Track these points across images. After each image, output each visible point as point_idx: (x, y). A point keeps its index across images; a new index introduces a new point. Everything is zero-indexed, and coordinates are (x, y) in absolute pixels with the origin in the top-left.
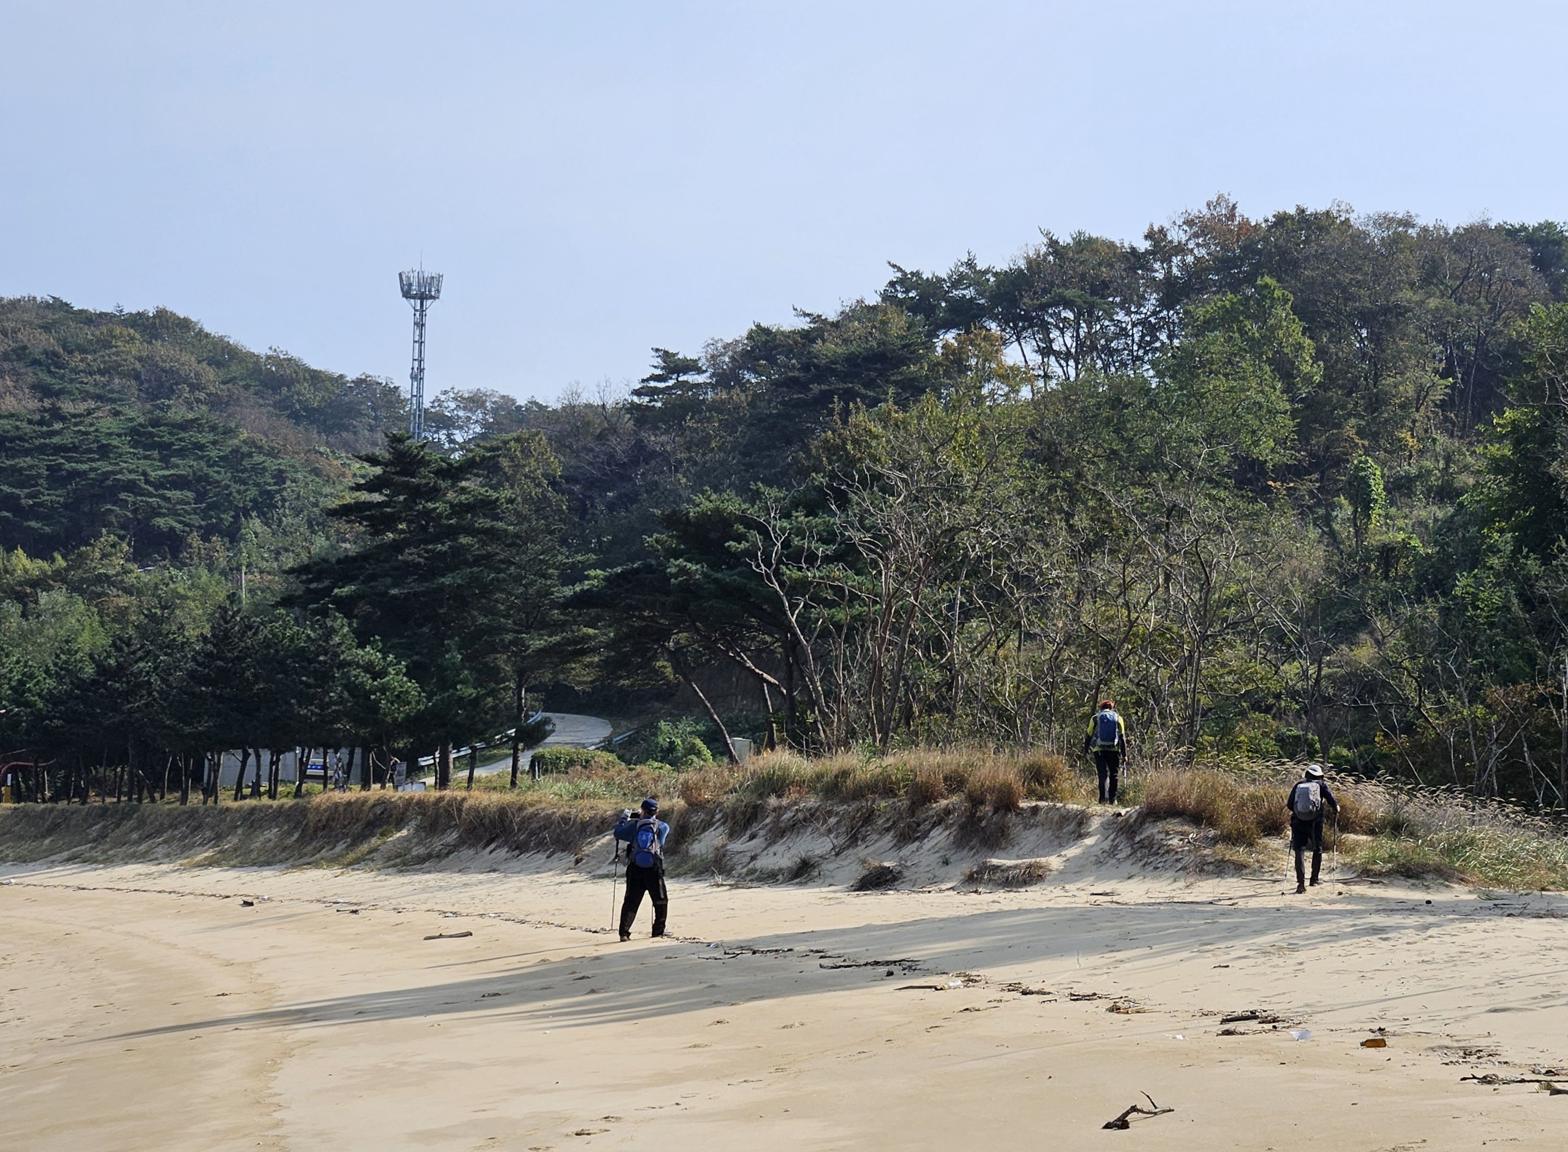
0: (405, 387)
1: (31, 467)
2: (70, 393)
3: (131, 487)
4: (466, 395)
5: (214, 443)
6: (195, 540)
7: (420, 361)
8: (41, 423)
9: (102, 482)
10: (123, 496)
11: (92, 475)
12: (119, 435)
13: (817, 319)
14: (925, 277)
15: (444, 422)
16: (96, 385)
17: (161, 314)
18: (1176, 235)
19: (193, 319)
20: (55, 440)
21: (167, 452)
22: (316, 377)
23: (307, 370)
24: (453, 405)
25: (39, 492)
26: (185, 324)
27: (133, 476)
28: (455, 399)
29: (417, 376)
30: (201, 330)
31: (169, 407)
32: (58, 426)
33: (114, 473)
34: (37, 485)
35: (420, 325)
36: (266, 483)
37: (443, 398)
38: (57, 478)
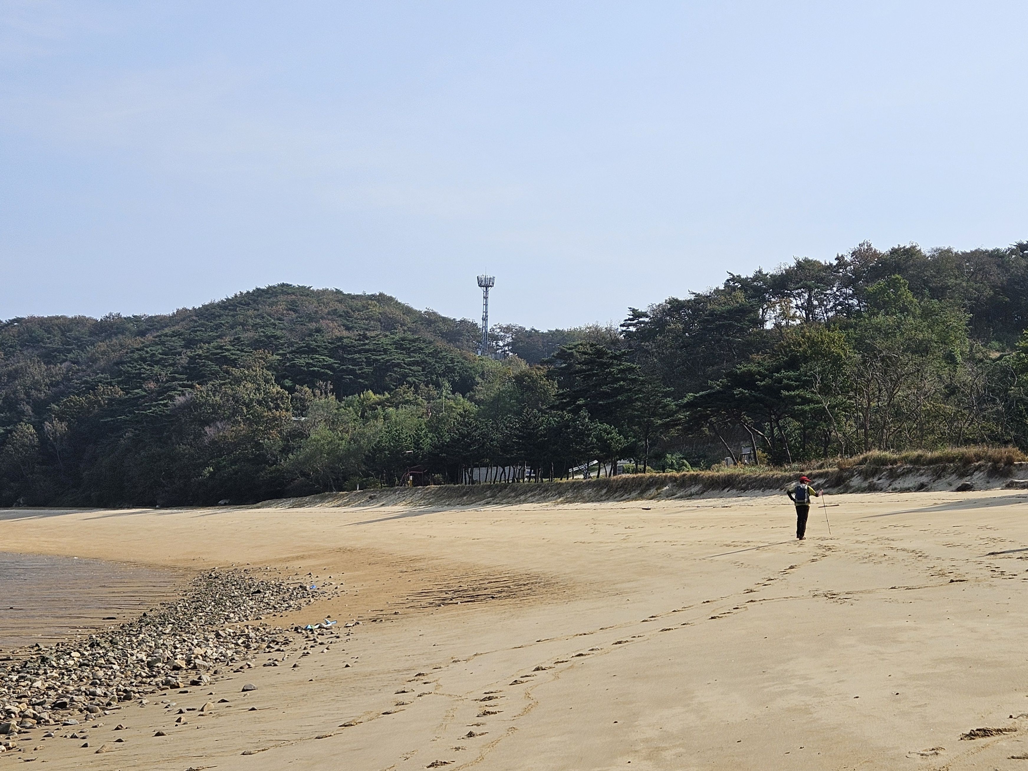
0: (480, 324)
1: (360, 358)
2: (356, 328)
3: (398, 365)
4: (504, 326)
5: (426, 347)
6: (422, 386)
7: (486, 312)
8: (359, 340)
9: (386, 363)
10: (395, 369)
11: (382, 361)
12: (391, 345)
13: (698, 295)
14: (742, 277)
15: (496, 338)
16: (364, 324)
17: (381, 294)
18: (848, 259)
19: (394, 297)
20: (367, 347)
21: (409, 351)
22: (444, 320)
23: (440, 317)
24: (498, 330)
25: (363, 368)
26: (391, 299)
27: (399, 361)
28: (499, 328)
29: (485, 319)
30: (397, 301)
31: (396, 333)
32: (367, 342)
33: (392, 360)
34: (362, 365)
35: (486, 298)
36: (448, 363)
37: (495, 327)
38: (369, 363)
